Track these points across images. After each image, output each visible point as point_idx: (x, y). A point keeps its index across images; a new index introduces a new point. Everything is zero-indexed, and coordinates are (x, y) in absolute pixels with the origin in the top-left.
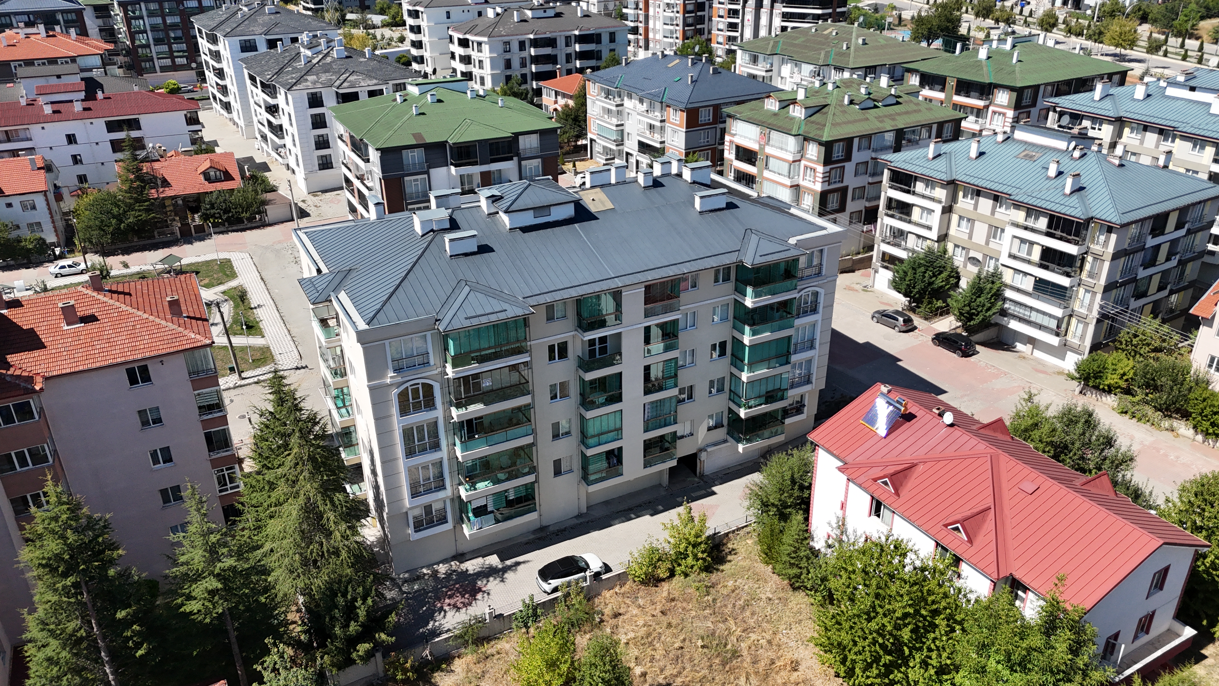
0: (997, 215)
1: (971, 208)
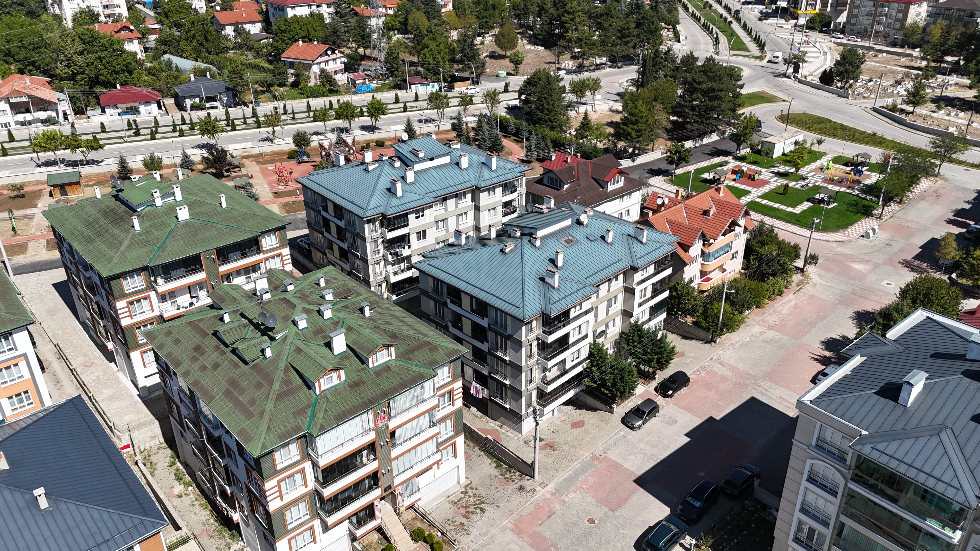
0: (612, 290)
1: (595, 299)
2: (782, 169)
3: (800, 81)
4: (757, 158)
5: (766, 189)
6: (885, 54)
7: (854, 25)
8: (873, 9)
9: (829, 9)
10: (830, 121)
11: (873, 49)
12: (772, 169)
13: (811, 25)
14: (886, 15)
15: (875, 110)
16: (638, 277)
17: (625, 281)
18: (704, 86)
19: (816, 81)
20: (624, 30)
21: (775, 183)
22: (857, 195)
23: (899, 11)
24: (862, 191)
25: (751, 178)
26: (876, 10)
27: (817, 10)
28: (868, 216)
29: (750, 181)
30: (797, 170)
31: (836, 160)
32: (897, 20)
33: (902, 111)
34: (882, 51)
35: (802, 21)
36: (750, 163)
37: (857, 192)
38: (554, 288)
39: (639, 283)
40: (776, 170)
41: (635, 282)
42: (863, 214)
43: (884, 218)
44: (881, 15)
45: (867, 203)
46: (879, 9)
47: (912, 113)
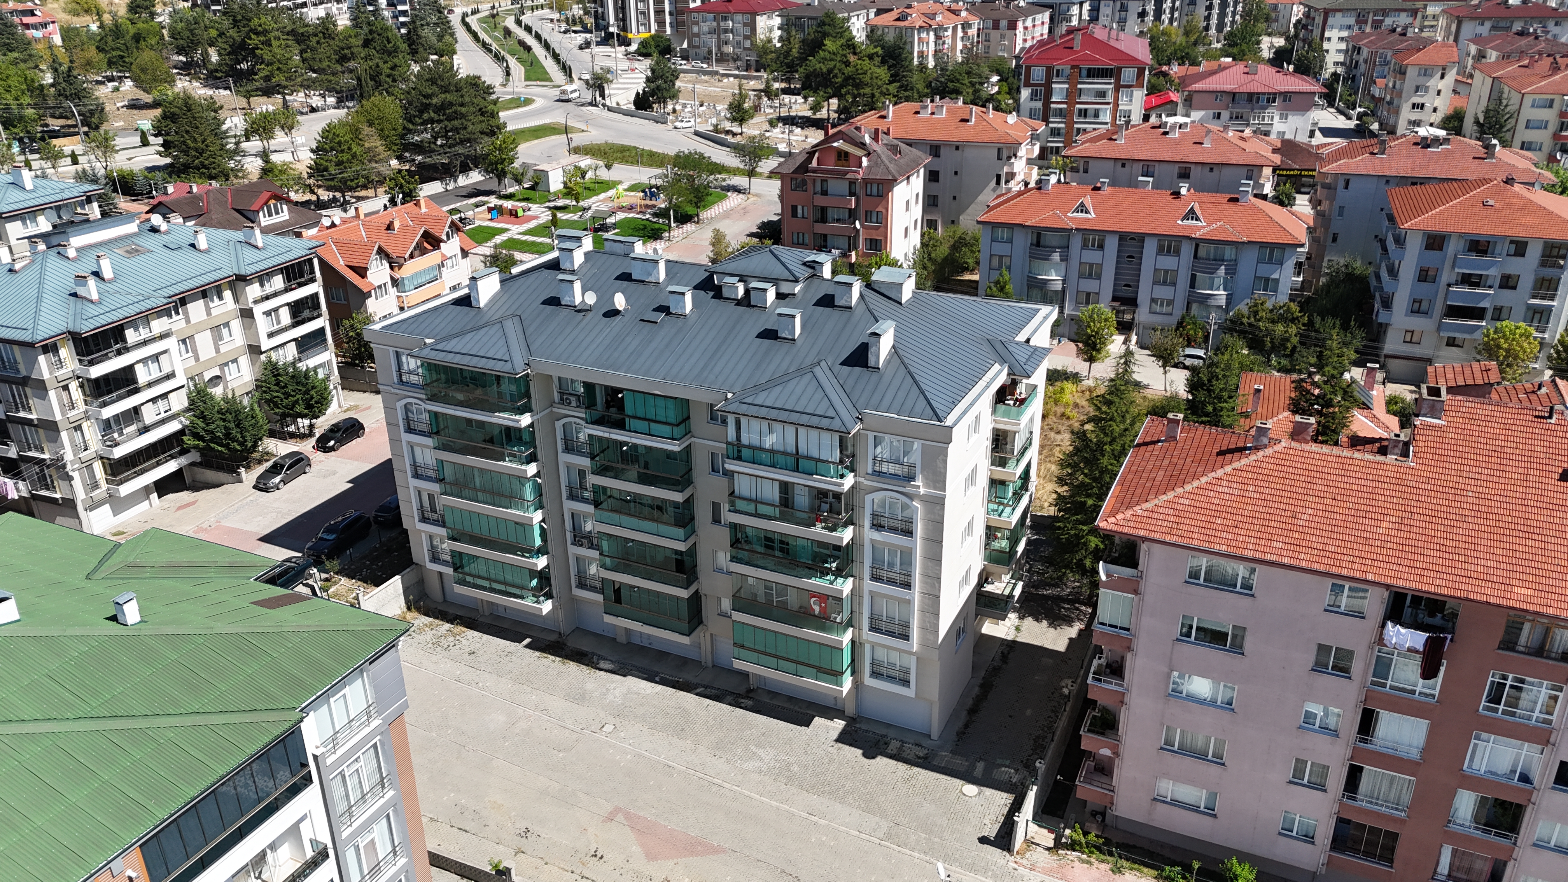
0: (214, 312)
1: (183, 324)
2: (560, 203)
3: (610, 109)
4: (531, 194)
5: (532, 224)
6: (732, 79)
7: (698, 47)
8: (715, 24)
9: (668, 31)
10: (636, 148)
11: (717, 73)
12: (548, 204)
13: (645, 51)
14: (732, 31)
15: (697, 133)
16: (253, 291)
17: (236, 300)
18: (435, 101)
19: (633, 107)
20: (343, 49)
21: (545, 217)
22: (647, 220)
23: (745, 25)
24: (655, 215)
25: (513, 214)
26: (718, 24)
27: (653, 32)
28: (656, 239)
29: (513, 219)
30: (578, 202)
31: (632, 188)
32: (746, 37)
33: (728, 132)
34: (728, 76)
35: (634, 47)
36: (519, 200)
37: (648, 216)
38: (92, 301)
39: (256, 302)
40: (552, 204)
41: (250, 300)
42: (649, 237)
43: (675, 240)
44: (726, 31)
45: (657, 226)
46: (722, 24)
47: (741, 134)
